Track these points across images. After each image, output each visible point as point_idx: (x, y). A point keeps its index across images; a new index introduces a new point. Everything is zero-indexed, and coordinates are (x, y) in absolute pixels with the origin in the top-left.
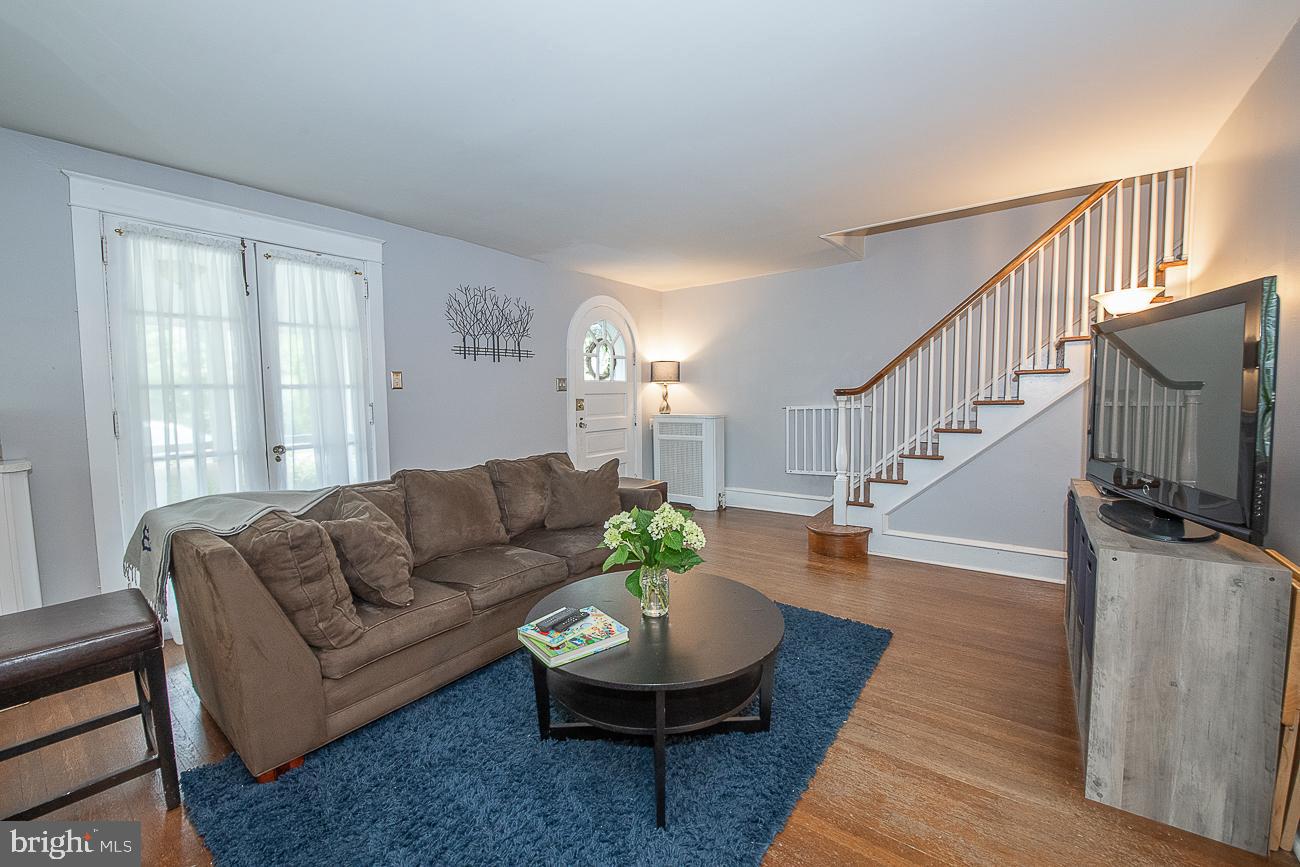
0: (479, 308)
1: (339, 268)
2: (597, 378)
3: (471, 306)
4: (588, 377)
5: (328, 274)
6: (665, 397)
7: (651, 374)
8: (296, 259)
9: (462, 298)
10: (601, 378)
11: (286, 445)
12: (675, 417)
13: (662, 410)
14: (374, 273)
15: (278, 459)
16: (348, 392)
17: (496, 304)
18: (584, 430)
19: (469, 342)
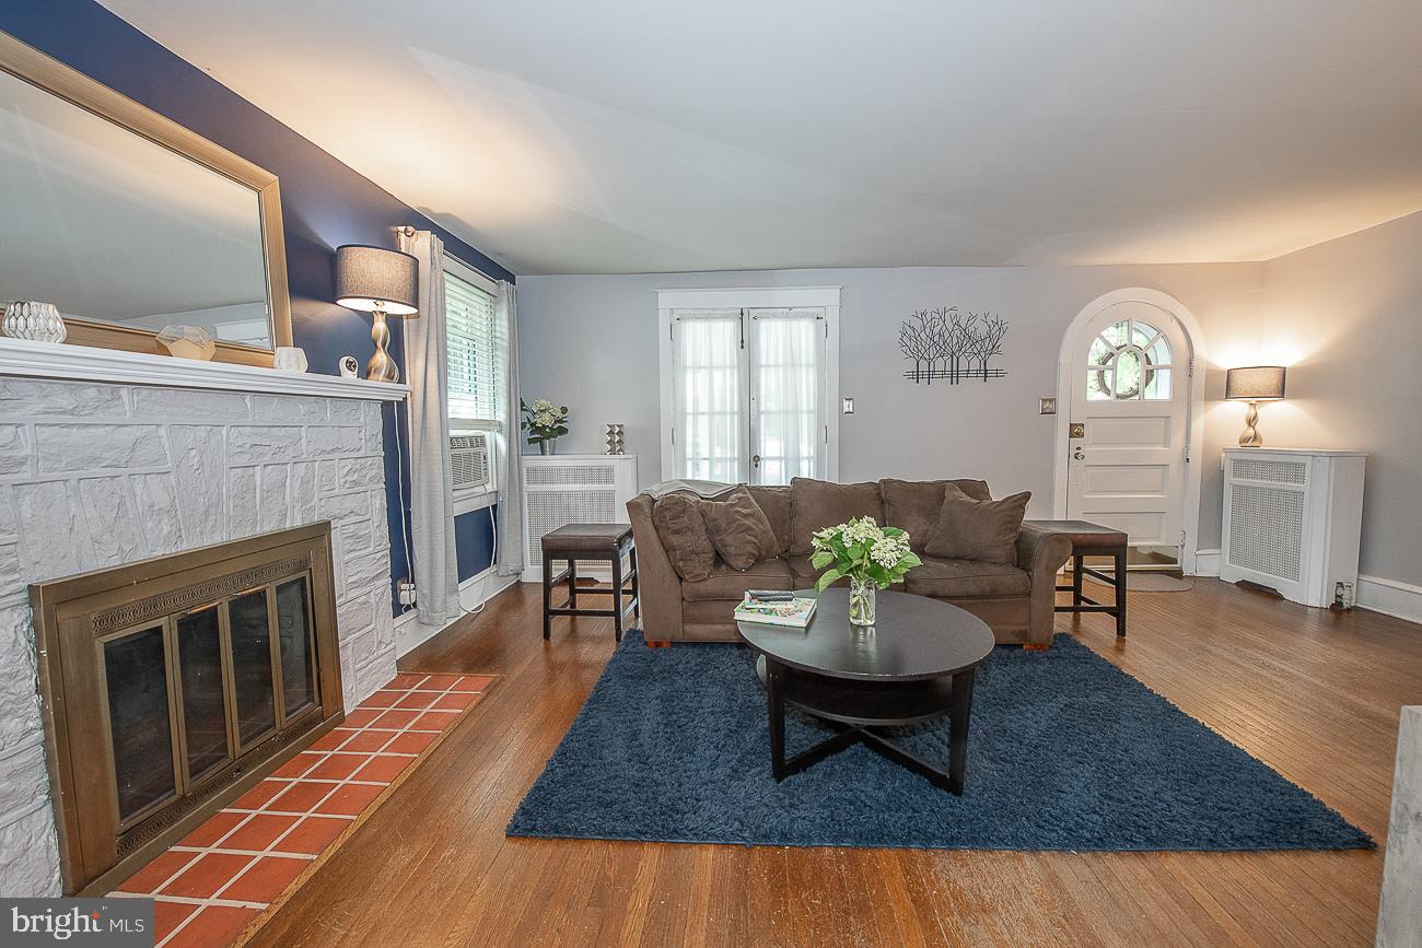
0: (936, 330)
1: (804, 317)
2: (1112, 397)
3: (928, 330)
4: (1095, 395)
5: (795, 323)
6: (1251, 422)
7: (1226, 386)
8: (774, 316)
9: (917, 324)
10: (1118, 397)
11: (762, 456)
12: (1266, 452)
13: (1244, 440)
14: (833, 317)
15: (756, 466)
16: (805, 416)
17: (957, 323)
18: (1082, 463)
19: (924, 366)
